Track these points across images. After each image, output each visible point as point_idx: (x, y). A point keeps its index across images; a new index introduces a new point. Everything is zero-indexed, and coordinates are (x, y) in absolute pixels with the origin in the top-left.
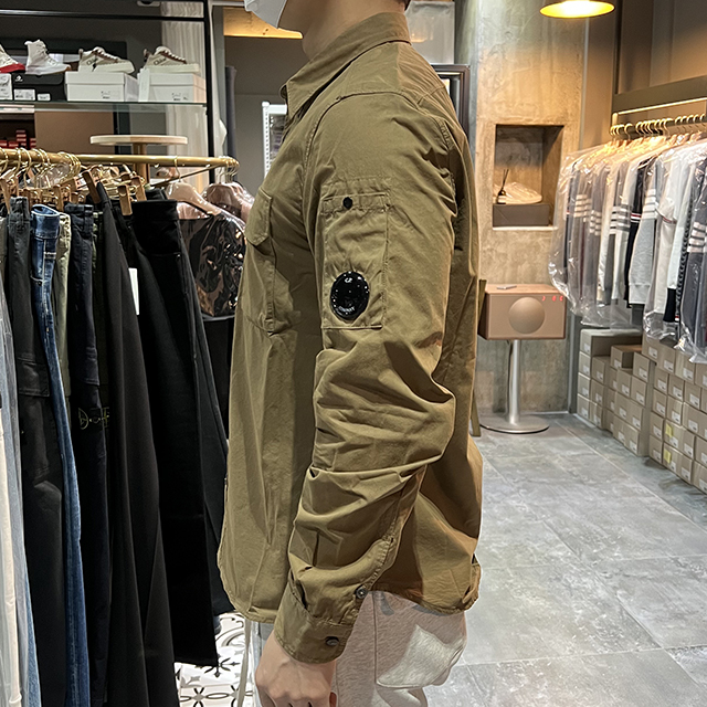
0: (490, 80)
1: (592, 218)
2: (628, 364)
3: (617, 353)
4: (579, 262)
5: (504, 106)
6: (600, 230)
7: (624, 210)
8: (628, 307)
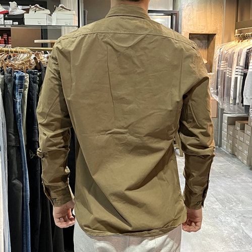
0: (187, 17)
1: (228, 70)
2: (243, 129)
3: (238, 124)
4: (223, 87)
5: (192, 26)
6: (231, 75)
7: (241, 68)
8: (243, 106)
